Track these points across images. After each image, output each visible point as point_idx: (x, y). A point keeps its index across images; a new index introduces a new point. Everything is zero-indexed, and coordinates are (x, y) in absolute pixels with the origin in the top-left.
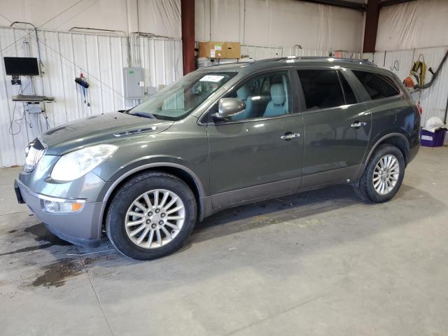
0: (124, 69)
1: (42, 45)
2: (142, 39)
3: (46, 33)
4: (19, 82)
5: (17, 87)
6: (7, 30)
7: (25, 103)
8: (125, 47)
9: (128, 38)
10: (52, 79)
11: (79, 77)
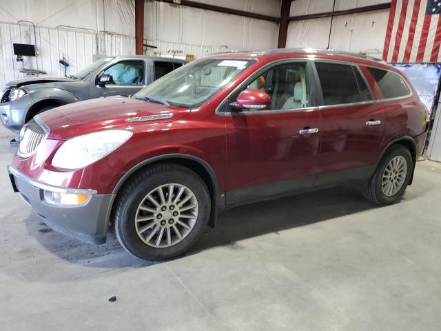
0: (93, 56)
1: (37, 36)
2: (106, 36)
3: (41, 29)
4: (22, 60)
5: (20, 63)
6: (15, 26)
7: (25, 74)
8: (94, 41)
9: (97, 35)
10: (43, 59)
11: (62, 59)
